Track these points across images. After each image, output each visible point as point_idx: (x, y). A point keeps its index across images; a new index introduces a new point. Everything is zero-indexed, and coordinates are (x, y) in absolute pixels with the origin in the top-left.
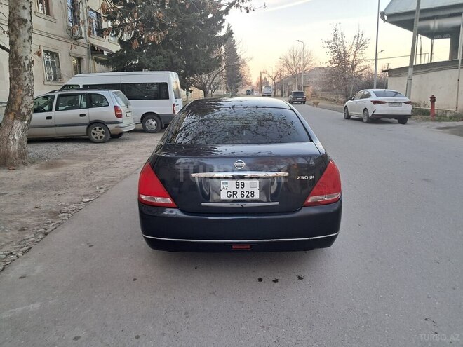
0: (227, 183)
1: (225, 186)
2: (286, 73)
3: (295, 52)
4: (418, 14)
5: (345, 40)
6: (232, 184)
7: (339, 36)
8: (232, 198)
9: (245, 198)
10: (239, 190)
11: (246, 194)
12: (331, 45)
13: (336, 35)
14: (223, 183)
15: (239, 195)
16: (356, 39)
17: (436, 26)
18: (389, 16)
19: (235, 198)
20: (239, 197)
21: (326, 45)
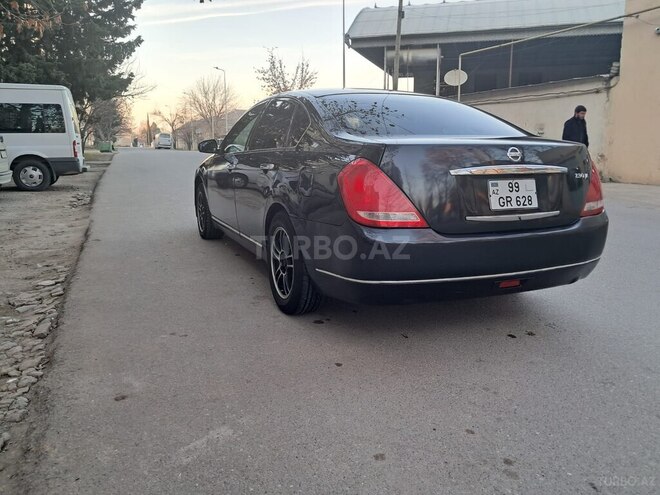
0: (497, 185)
1: (495, 188)
2: (194, 114)
3: (206, 85)
4: (399, 39)
5: (286, 71)
6: (503, 184)
7: (277, 65)
8: (505, 207)
9: (521, 206)
10: (514, 195)
11: (522, 201)
12: (267, 76)
13: (273, 63)
14: (493, 185)
15: (514, 202)
16: (300, 71)
17: (410, 58)
18: (355, 40)
19: (510, 207)
20: (515, 206)
21: (261, 75)
